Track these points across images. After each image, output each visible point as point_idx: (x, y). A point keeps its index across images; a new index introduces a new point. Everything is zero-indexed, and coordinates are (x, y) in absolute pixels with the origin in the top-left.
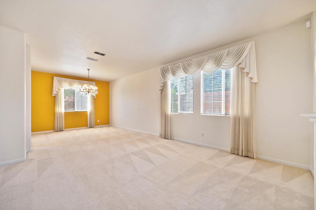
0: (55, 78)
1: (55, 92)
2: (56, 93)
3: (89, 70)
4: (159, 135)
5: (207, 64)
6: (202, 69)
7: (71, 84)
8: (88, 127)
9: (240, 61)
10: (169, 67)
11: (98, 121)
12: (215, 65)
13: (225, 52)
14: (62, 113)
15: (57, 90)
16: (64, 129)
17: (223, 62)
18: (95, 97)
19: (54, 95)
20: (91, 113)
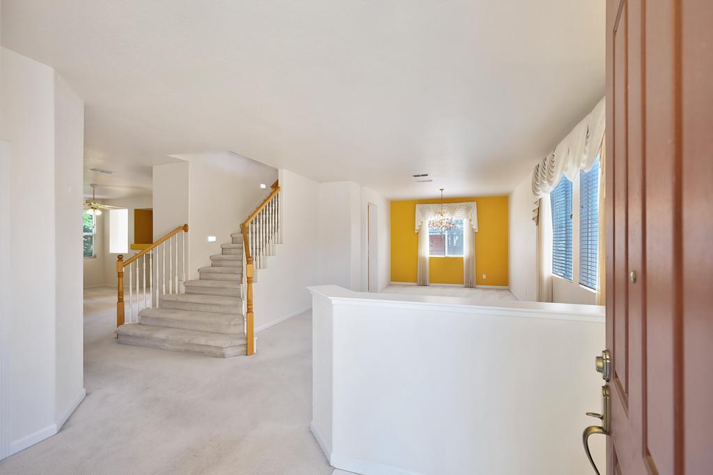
0: (418, 206)
1: (417, 228)
3: (442, 190)
8: (465, 285)
11: (484, 277)
14: (426, 260)
15: (419, 224)
16: (428, 283)
18: (477, 231)
19: (416, 232)
20: (468, 260)
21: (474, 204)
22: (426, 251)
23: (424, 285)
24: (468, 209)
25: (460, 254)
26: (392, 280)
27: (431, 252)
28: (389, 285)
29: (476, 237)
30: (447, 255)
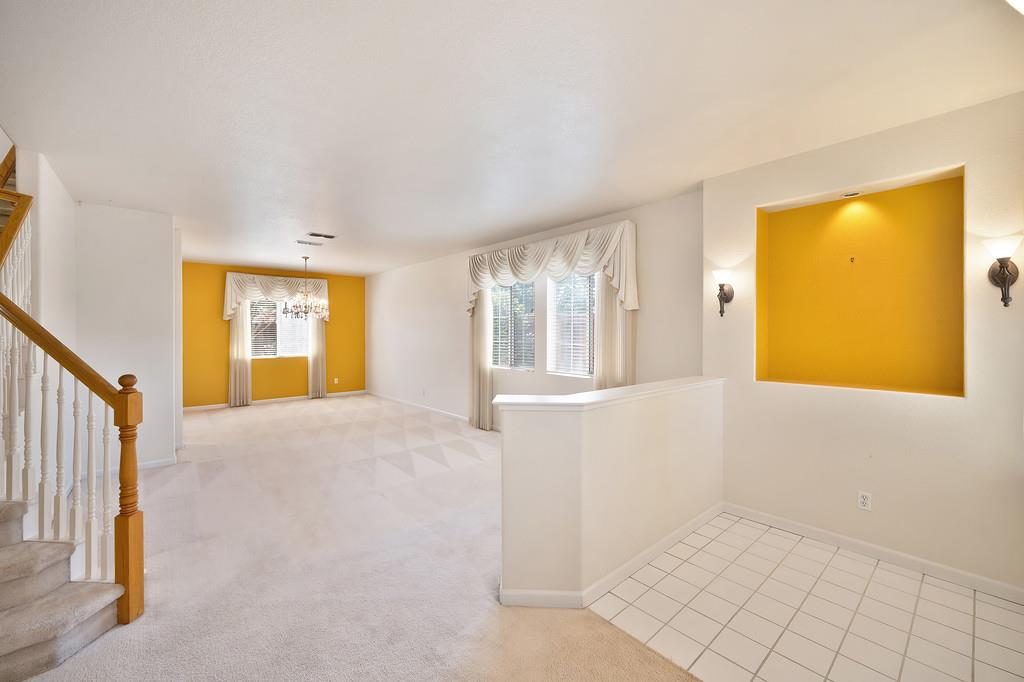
0: (230, 276)
1: (229, 311)
2: (233, 312)
3: (306, 258)
4: (467, 419)
5: (552, 259)
6: (543, 270)
7: (267, 290)
8: (311, 396)
9: (604, 261)
10: (486, 256)
11: (336, 381)
12: (565, 264)
13: (582, 237)
14: (246, 364)
15: (235, 305)
16: (250, 400)
17: (578, 259)
18: (327, 320)
19: (226, 318)
20: (316, 361)
21: (324, 283)
22: (246, 348)
23: (244, 404)
25: (303, 352)
27: (255, 351)
30: (280, 354)
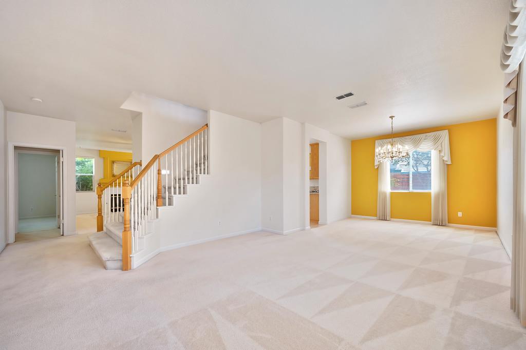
0: (377, 142)
1: (376, 163)
3: (392, 117)
8: (433, 223)
11: (460, 215)
14: (386, 194)
16: (389, 218)
18: (449, 163)
19: (376, 167)
20: (437, 196)
21: (445, 134)
22: (386, 186)
23: (385, 220)
24: (436, 140)
25: (427, 189)
26: (352, 214)
27: (393, 187)
28: (350, 218)
29: (448, 169)
30: (411, 190)
